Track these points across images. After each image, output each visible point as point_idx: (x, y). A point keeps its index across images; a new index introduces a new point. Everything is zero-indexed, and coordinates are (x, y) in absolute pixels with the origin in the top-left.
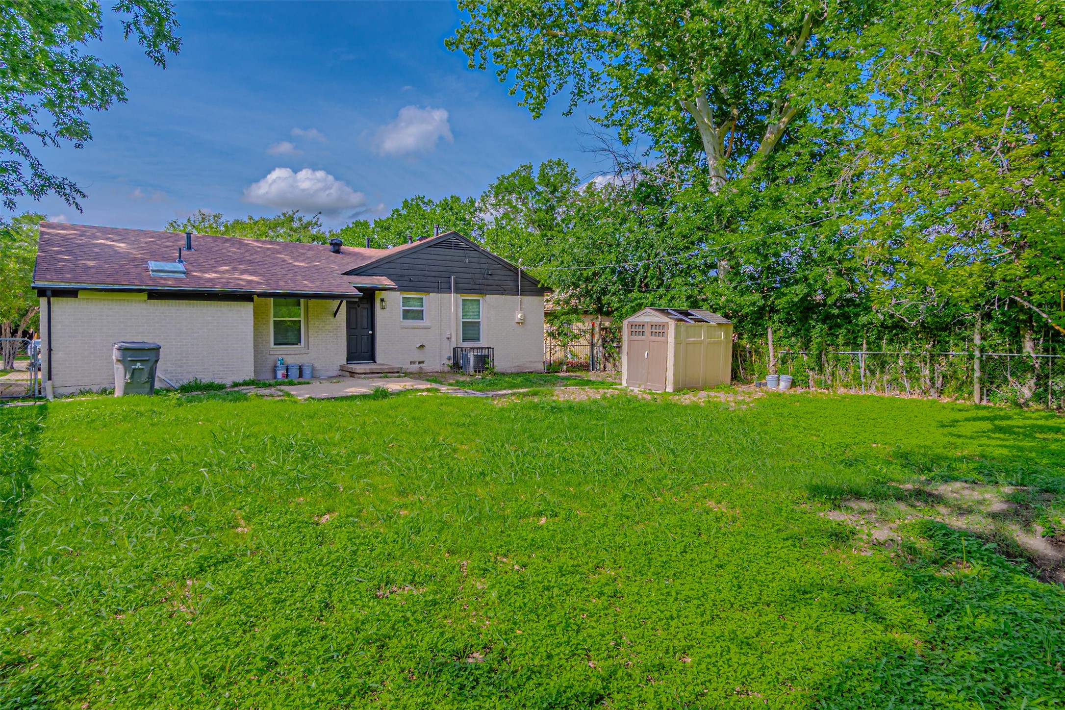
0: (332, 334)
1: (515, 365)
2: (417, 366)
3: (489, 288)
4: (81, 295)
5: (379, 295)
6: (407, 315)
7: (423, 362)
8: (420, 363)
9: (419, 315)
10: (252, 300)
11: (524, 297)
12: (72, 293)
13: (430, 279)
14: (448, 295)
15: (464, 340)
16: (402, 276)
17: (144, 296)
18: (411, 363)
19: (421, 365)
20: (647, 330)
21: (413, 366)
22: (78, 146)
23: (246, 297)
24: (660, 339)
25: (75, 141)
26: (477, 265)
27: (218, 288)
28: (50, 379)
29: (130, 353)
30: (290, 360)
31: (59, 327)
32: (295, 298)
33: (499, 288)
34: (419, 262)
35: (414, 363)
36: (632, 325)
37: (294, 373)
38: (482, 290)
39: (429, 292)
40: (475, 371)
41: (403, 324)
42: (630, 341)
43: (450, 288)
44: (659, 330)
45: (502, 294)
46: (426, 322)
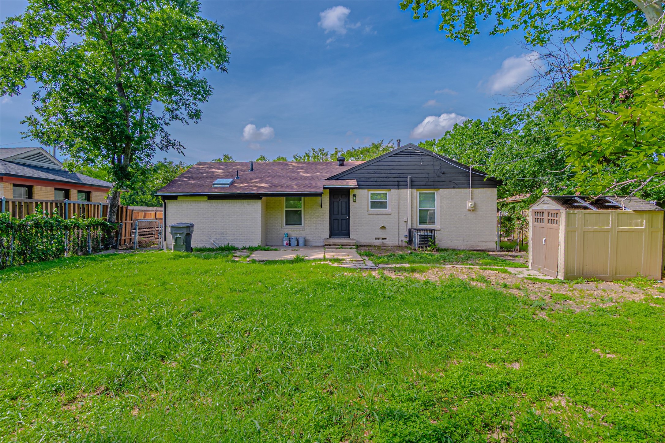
0: (319, 218)
1: (465, 243)
2: (380, 241)
3: (441, 183)
4: (179, 198)
5: (352, 193)
6: (374, 205)
7: (385, 239)
8: (383, 239)
9: (383, 205)
10: (261, 199)
11: (474, 190)
12: (175, 198)
13: (390, 179)
14: (405, 190)
15: (420, 223)
16: (368, 179)
17: (206, 198)
18: (376, 239)
19: (384, 241)
20: (546, 217)
21: (377, 241)
22: (196, 122)
23: (257, 197)
24: (555, 225)
25: (194, 120)
26: (432, 167)
27: (247, 192)
28: (165, 240)
29: (174, 229)
30: (294, 235)
31: (170, 215)
32: (299, 196)
33: (451, 183)
34: (382, 167)
35: (379, 239)
36: (535, 213)
37: (294, 242)
38: (437, 185)
39: (390, 189)
40: (419, 247)
41: (370, 212)
42: (534, 227)
43: (407, 185)
44: (553, 217)
45: (454, 188)
46: (388, 210)
